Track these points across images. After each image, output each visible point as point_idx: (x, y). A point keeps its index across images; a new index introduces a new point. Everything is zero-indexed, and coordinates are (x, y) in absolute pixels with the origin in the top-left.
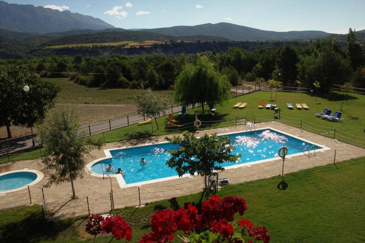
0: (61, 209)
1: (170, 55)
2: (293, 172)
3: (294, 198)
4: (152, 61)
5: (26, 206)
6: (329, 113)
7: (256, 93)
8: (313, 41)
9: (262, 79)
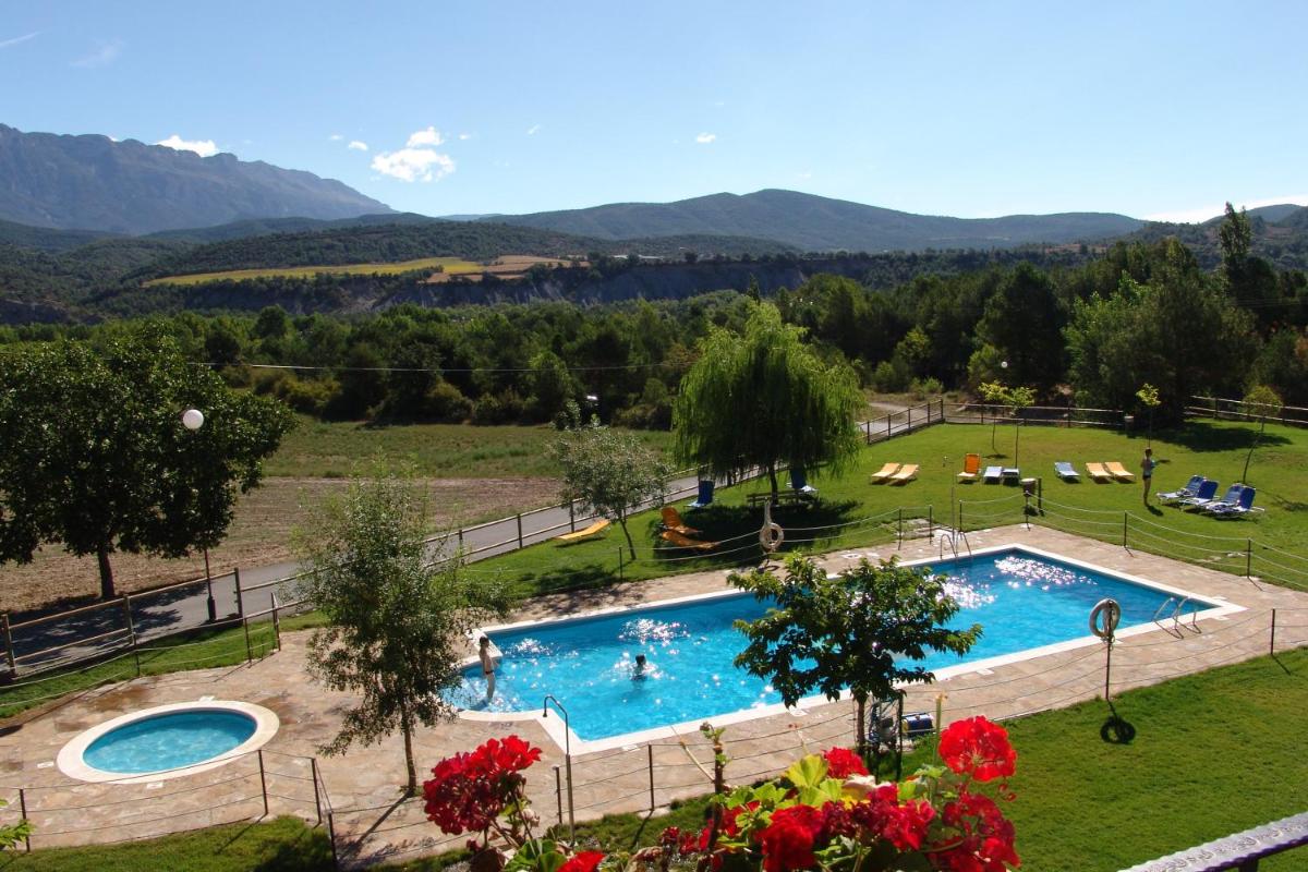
0: (378, 829)
1: (592, 305)
2: (1141, 688)
3: (1171, 771)
4: (535, 326)
5: (249, 822)
6: (1208, 490)
7: (933, 430)
8: (1090, 249)
9: (933, 383)
